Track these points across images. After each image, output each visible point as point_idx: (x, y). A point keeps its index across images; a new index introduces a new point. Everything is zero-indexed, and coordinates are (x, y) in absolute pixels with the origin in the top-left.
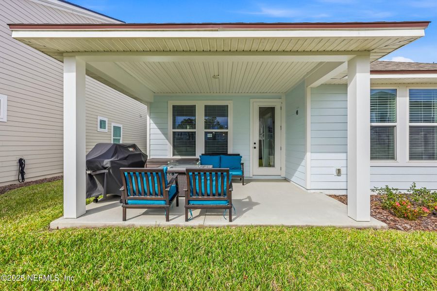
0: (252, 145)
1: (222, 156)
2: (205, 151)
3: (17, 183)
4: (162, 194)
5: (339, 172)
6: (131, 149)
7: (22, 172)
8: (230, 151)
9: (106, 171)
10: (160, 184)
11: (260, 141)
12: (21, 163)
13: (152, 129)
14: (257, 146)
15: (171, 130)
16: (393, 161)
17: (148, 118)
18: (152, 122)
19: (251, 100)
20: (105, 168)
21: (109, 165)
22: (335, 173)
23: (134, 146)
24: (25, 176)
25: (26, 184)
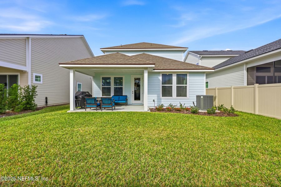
0: (132, 92)
1: (120, 96)
2: (114, 94)
3: (45, 106)
4: (95, 104)
5: (154, 101)
6: (87, 93)
7: (46, 102)
8: (124, 94)
9: (80, 99)
10: (94, 101)
11: (135, 91)
12: (46, 98)
13: (95, 86)
14: (134, 92)
15: (101, 87)
16: (171, 97)
17: (93, 82)
18: (94, 83)
19: (132, 75)
20: (80, 98)
21: (81, 97)
22: (153, 101)
23: (88, 92)
24: (48, 104)
25: (48, 106)
